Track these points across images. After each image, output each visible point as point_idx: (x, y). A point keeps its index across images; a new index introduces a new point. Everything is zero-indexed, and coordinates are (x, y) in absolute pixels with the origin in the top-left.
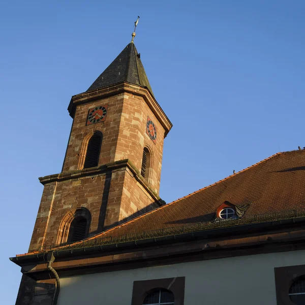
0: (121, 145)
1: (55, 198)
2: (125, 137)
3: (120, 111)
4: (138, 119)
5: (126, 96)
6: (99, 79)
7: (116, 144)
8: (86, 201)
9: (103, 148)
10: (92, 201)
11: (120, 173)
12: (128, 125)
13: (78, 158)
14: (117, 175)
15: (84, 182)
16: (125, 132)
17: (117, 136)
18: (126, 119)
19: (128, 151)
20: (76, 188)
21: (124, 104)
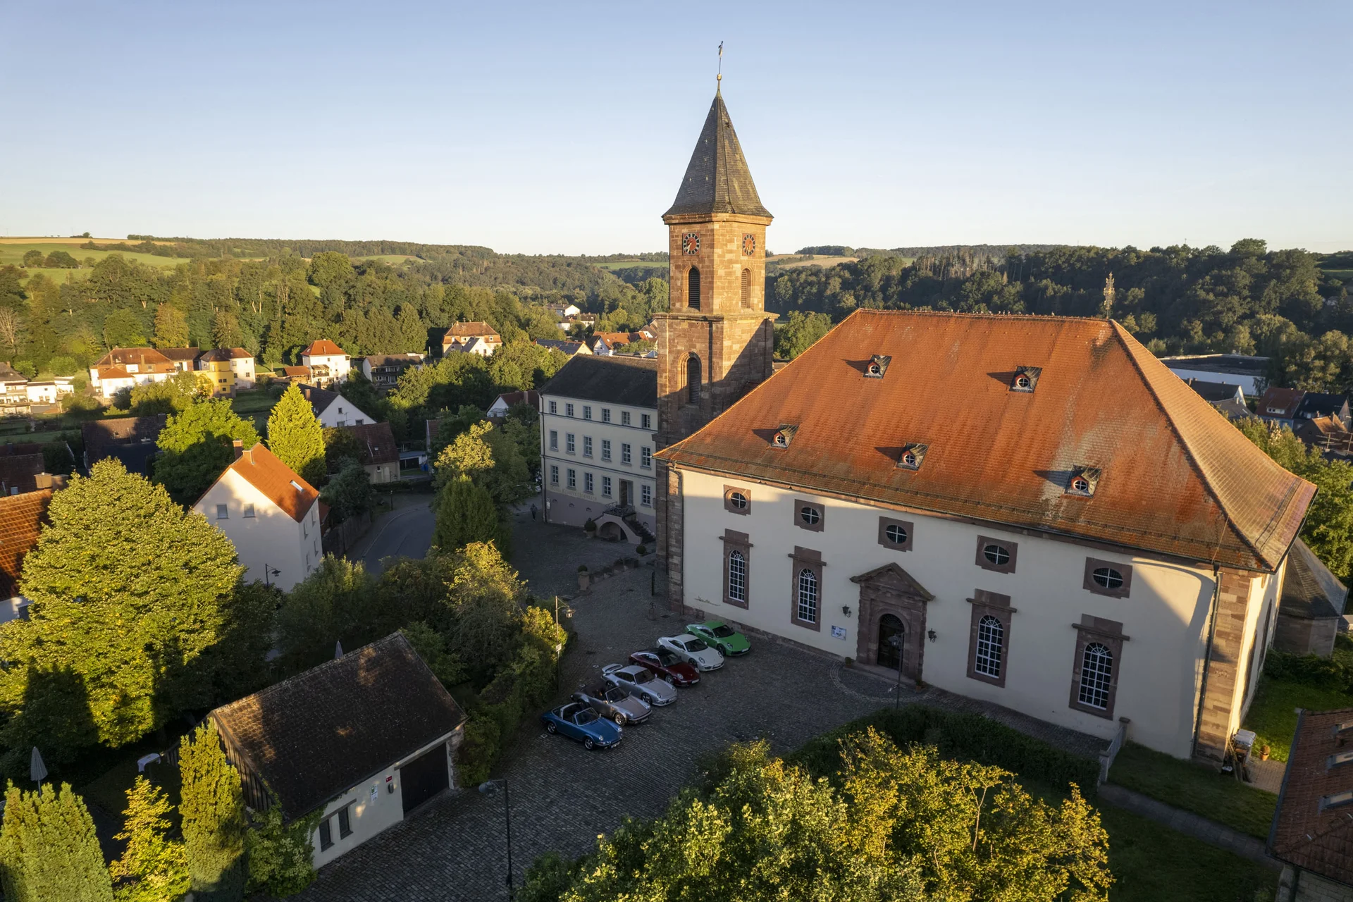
0: (718, 288)
1: (670, 336)
2: (721, 277)
3: (712, 246)
4: (731, 252)
5: (716, 226)
6: (686, 179)
7: (712, 288)
8: (695, 347)
9: (702, 289)
10: (700, 348)
11: (719, 326)
12: (722, 262)
13: (681, 294)
14: (717, 328)
15: (691, 325)
16: (720, 272)
17: (713, 278)
18: (719, 256)
19: (725, 294)
20: (684, 330)
21: (716, 237)
